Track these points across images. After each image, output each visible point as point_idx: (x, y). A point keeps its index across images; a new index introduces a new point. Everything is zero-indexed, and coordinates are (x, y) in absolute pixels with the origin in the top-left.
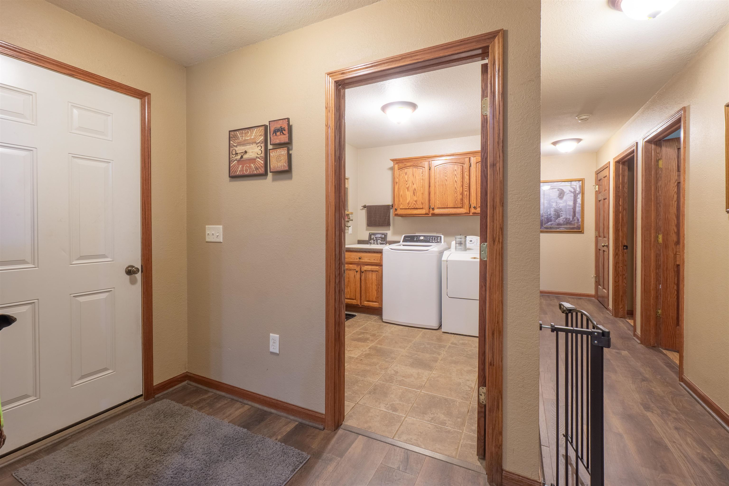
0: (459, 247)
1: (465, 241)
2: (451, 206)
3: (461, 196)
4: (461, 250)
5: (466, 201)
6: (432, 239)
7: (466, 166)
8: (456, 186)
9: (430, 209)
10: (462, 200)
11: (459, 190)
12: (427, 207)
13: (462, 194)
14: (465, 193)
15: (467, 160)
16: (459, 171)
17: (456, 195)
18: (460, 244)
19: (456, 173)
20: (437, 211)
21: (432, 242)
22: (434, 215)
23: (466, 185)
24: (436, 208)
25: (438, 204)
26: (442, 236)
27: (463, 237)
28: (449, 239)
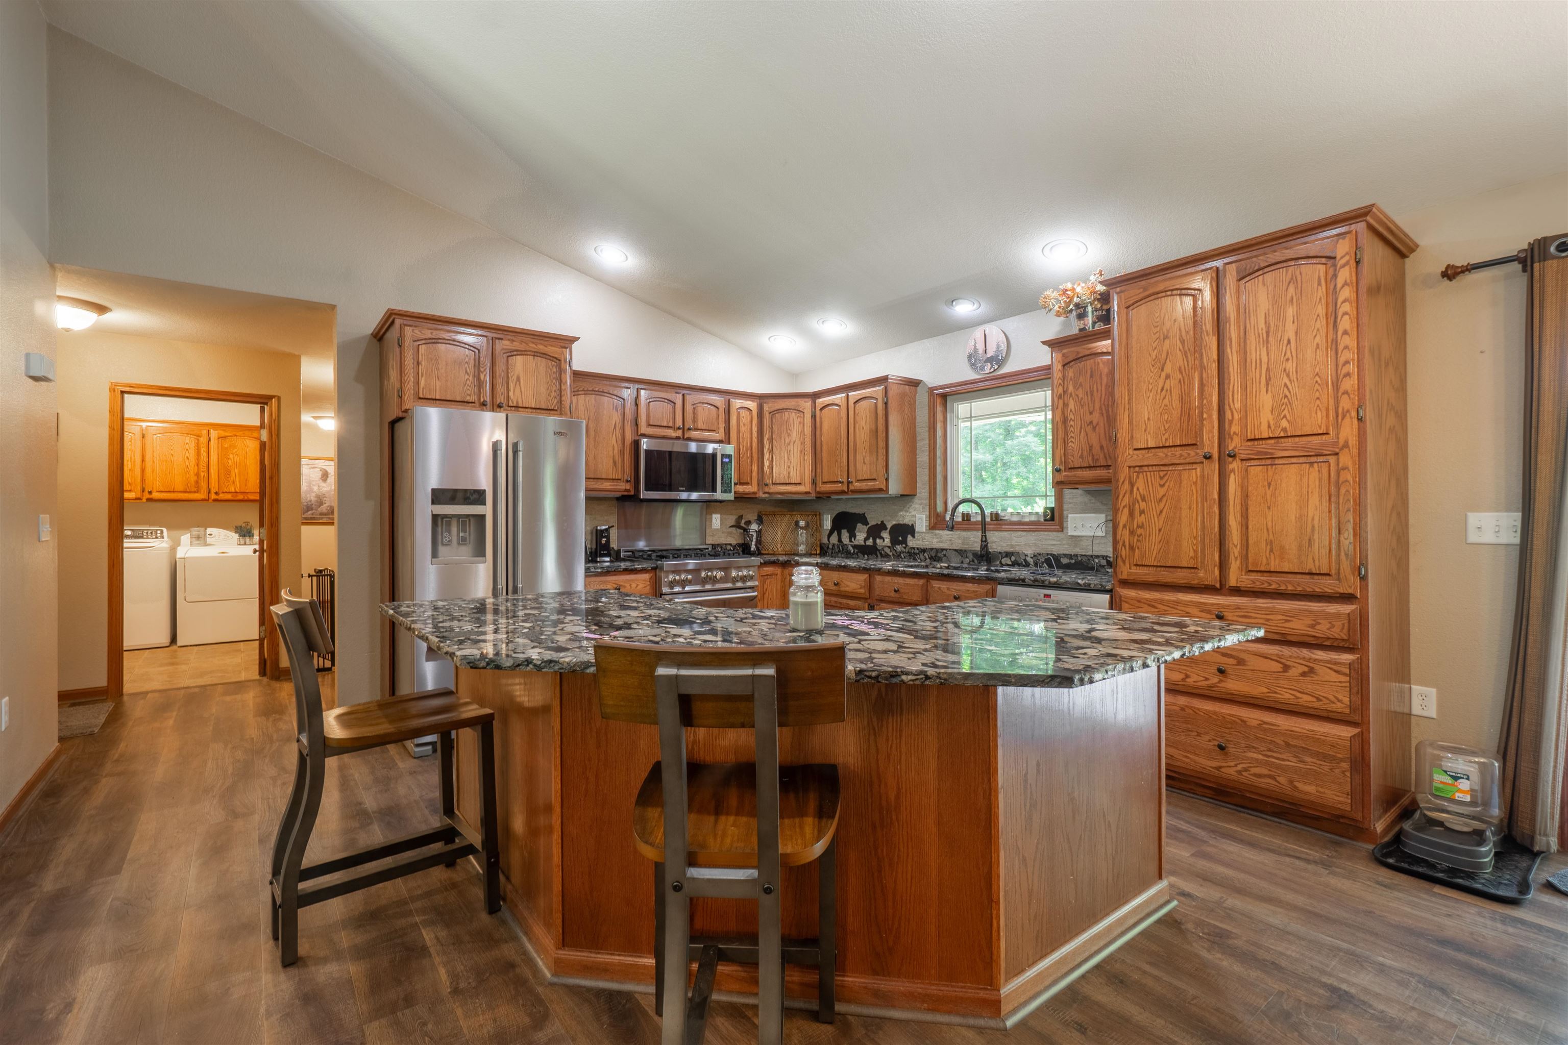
0: (195, 542)
1: (205, 535)
2: (181, 489)
3: (196, 478)
4: (199, 545)
5: (204, 484)
6: (147, 533)
7: (203, 440)
8: (187, 464)
9: (143, 491)
10: (197, 482)
11: (193, 469)
12: (139, 488)
13: (197, 475)
14: (202, 474)
15: (205, 432)
16: (193, 445)
17: (188, 476)
18: (198, 538)
19: (187, 447)
20: (155, 495)
21: (148, 538)
22: (149, 500)
23: (203, 463)
24: (155, 490)
25: (158, 485)
26: (165, 530)
27: (202, 529)
28: (175, 533)
